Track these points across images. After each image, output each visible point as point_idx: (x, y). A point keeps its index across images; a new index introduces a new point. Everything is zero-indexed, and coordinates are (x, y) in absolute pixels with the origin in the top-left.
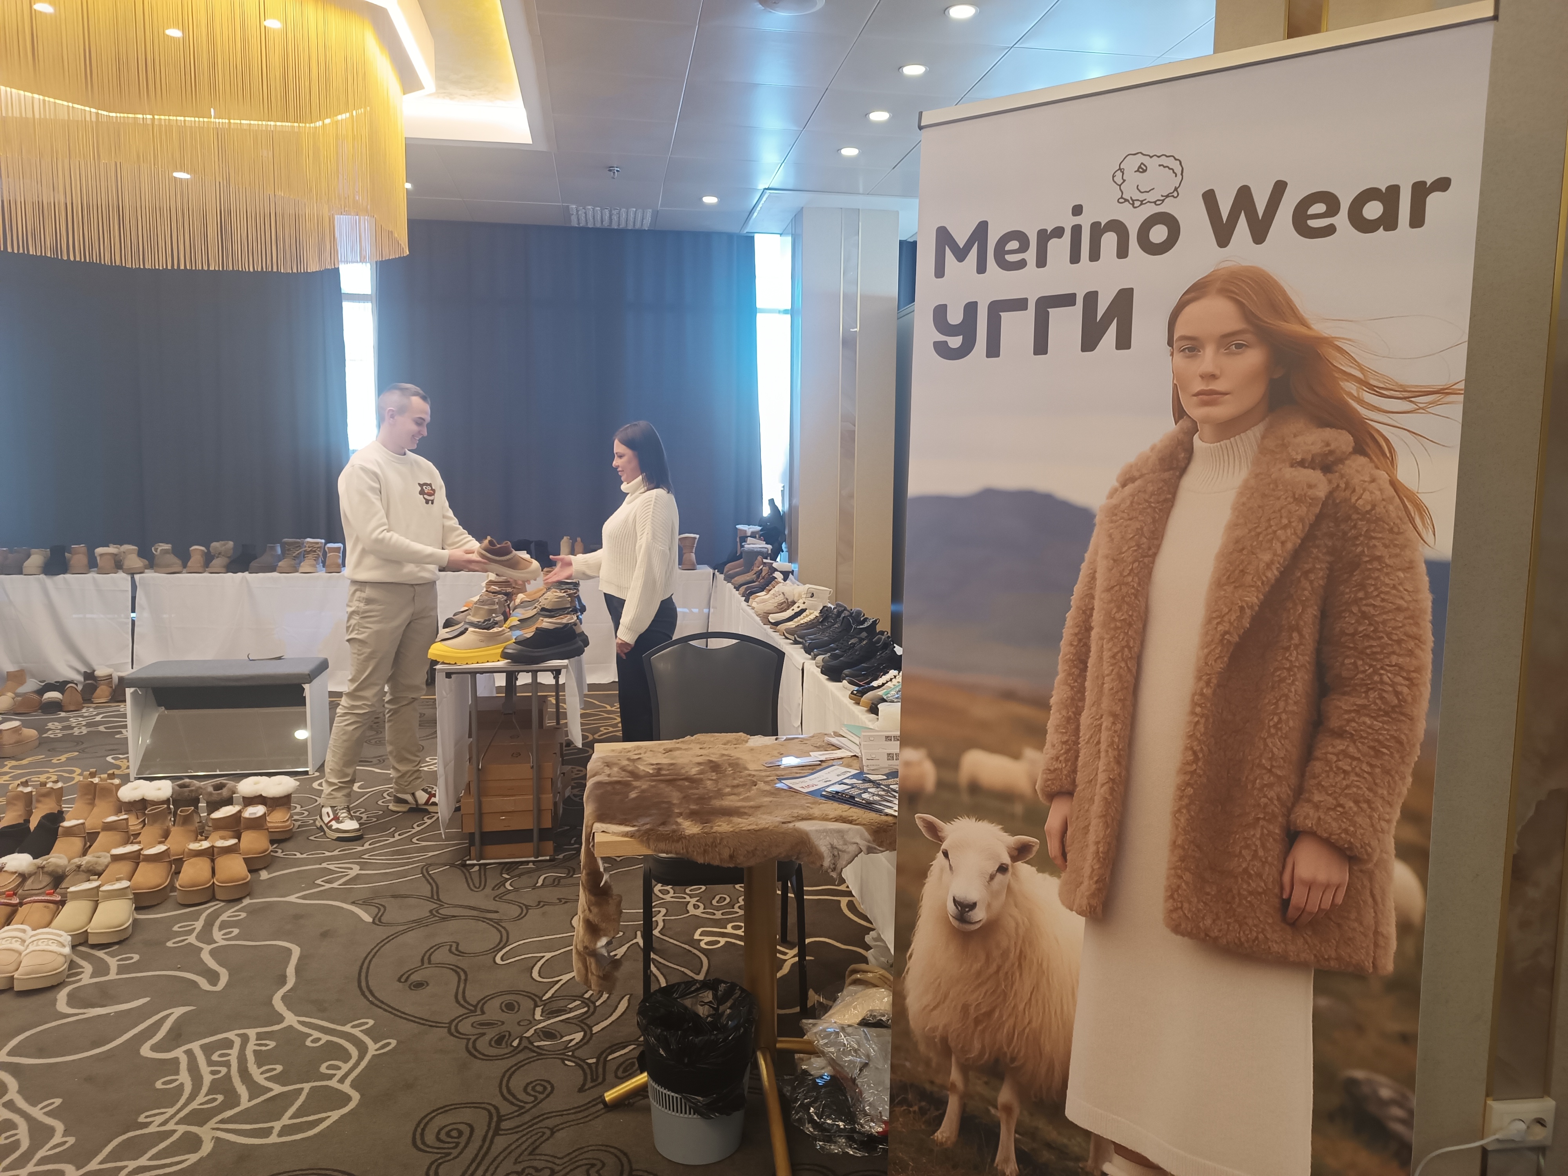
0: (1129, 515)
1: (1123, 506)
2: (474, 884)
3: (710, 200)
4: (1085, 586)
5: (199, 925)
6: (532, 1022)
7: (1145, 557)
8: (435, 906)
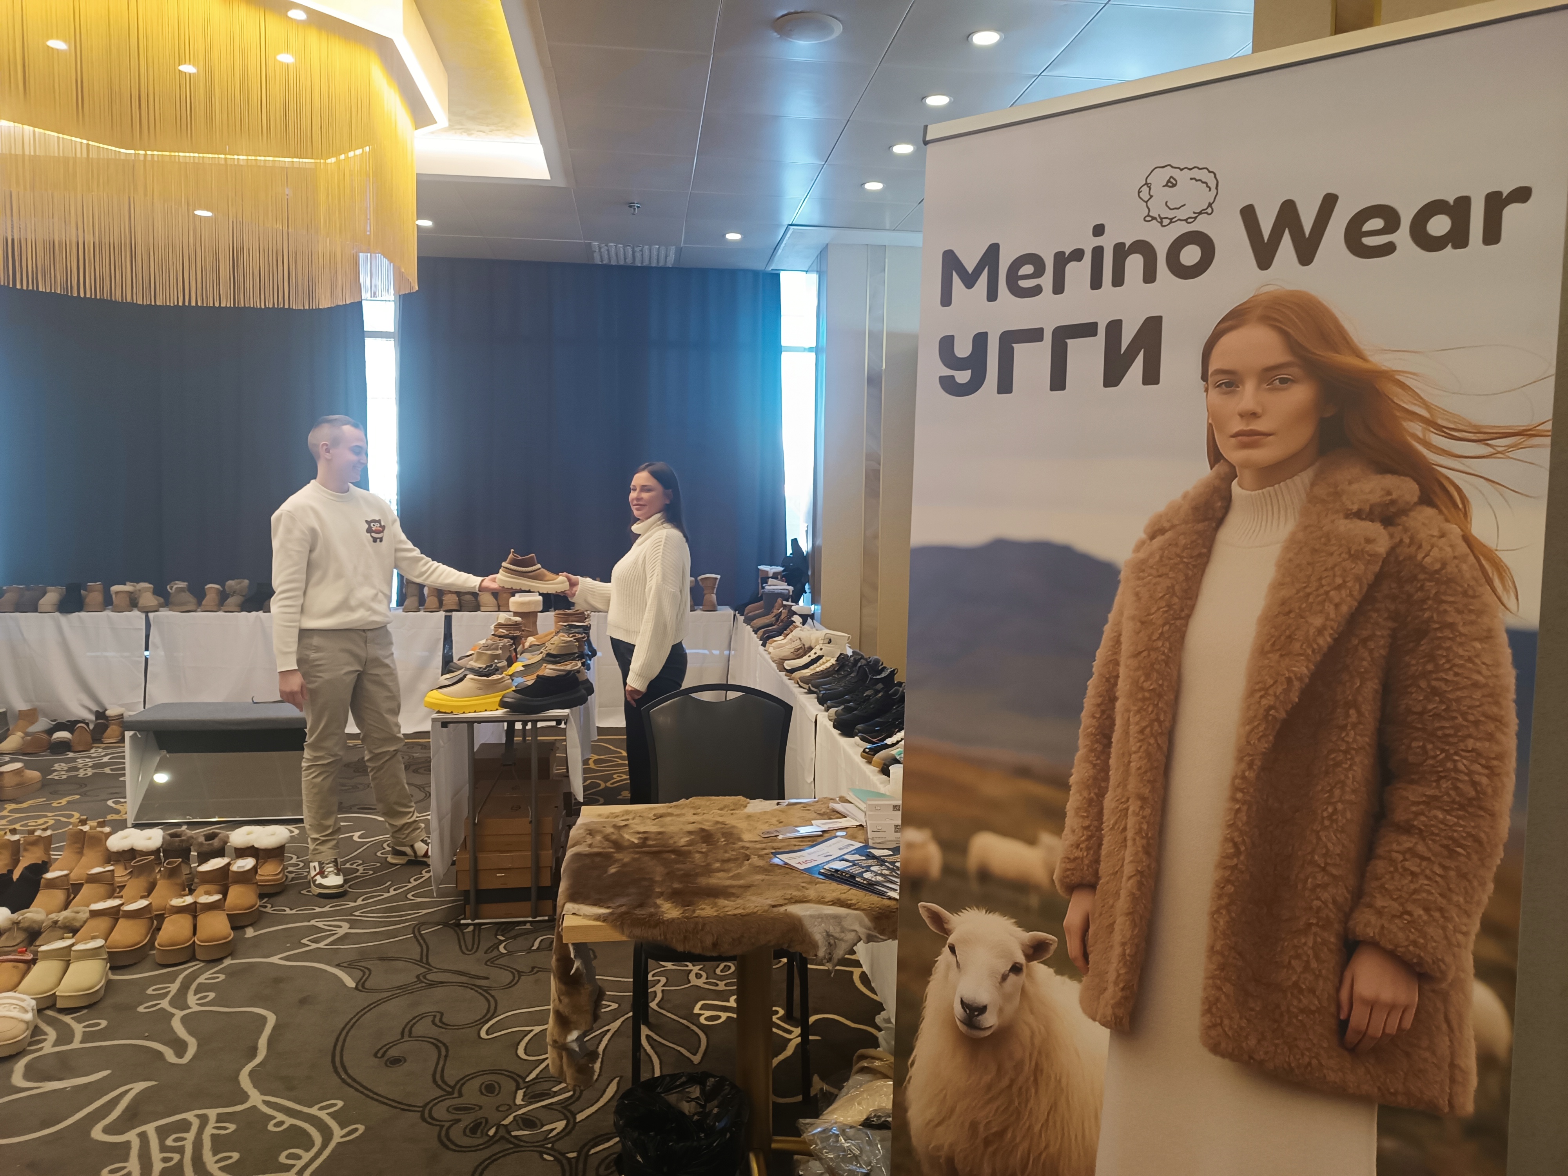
0: (1158, 571)
1: (1151, 562)
2: (466, 946)
3: (733, 236)
4: (1109, 650)
5: (174, 987)
6: (514, 1107)
7: (1176, 619)
8: (424, 970)
